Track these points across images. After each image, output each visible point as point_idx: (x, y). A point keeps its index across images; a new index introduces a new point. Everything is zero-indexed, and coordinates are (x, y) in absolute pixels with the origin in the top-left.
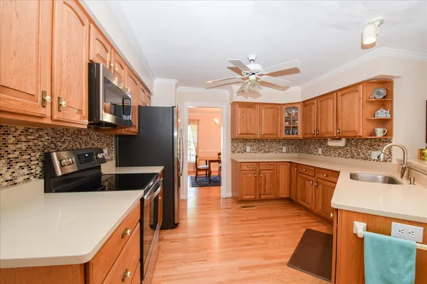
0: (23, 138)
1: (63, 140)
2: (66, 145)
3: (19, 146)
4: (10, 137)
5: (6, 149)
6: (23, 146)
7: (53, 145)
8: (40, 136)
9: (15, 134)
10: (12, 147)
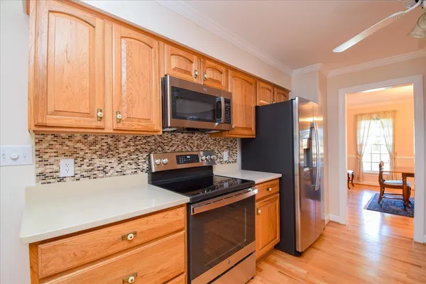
0: (132, 143)
1: (171, 144)
2: (173, 149)
3: (128, 149)
4: (121, 142)
5: (117, 151)
6: (132, 149)
7: (160, 149)
8: (148, 142)
9: (125, 141)
10: (121, 150)
